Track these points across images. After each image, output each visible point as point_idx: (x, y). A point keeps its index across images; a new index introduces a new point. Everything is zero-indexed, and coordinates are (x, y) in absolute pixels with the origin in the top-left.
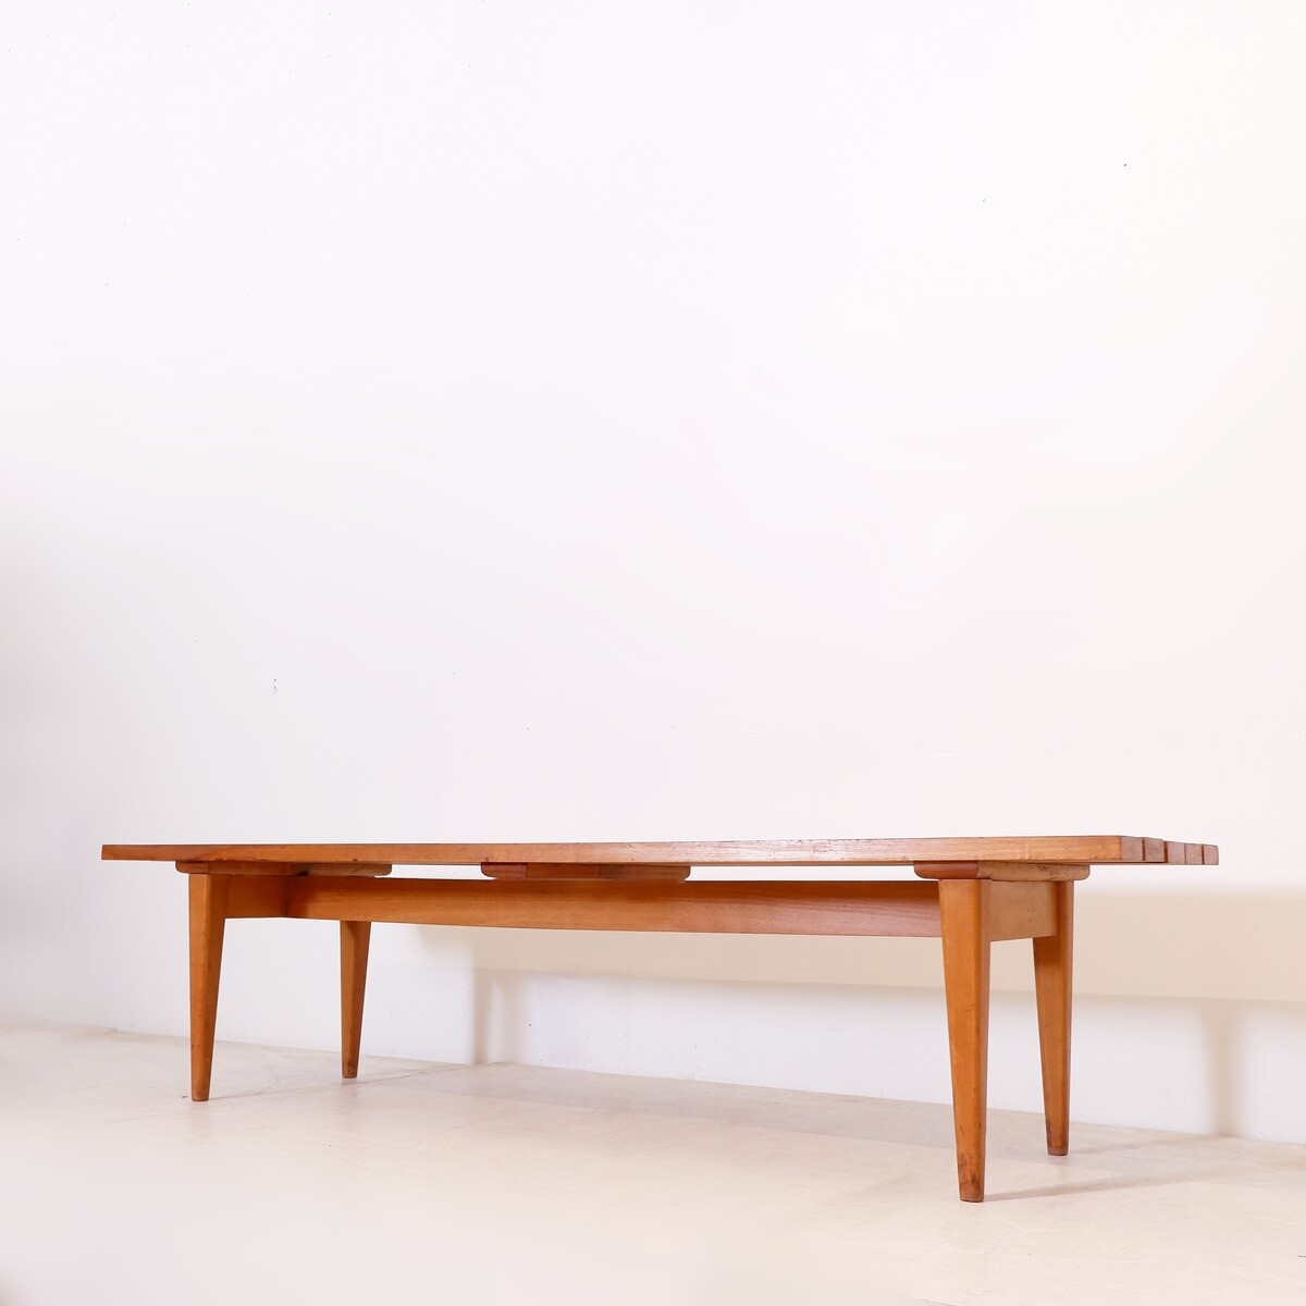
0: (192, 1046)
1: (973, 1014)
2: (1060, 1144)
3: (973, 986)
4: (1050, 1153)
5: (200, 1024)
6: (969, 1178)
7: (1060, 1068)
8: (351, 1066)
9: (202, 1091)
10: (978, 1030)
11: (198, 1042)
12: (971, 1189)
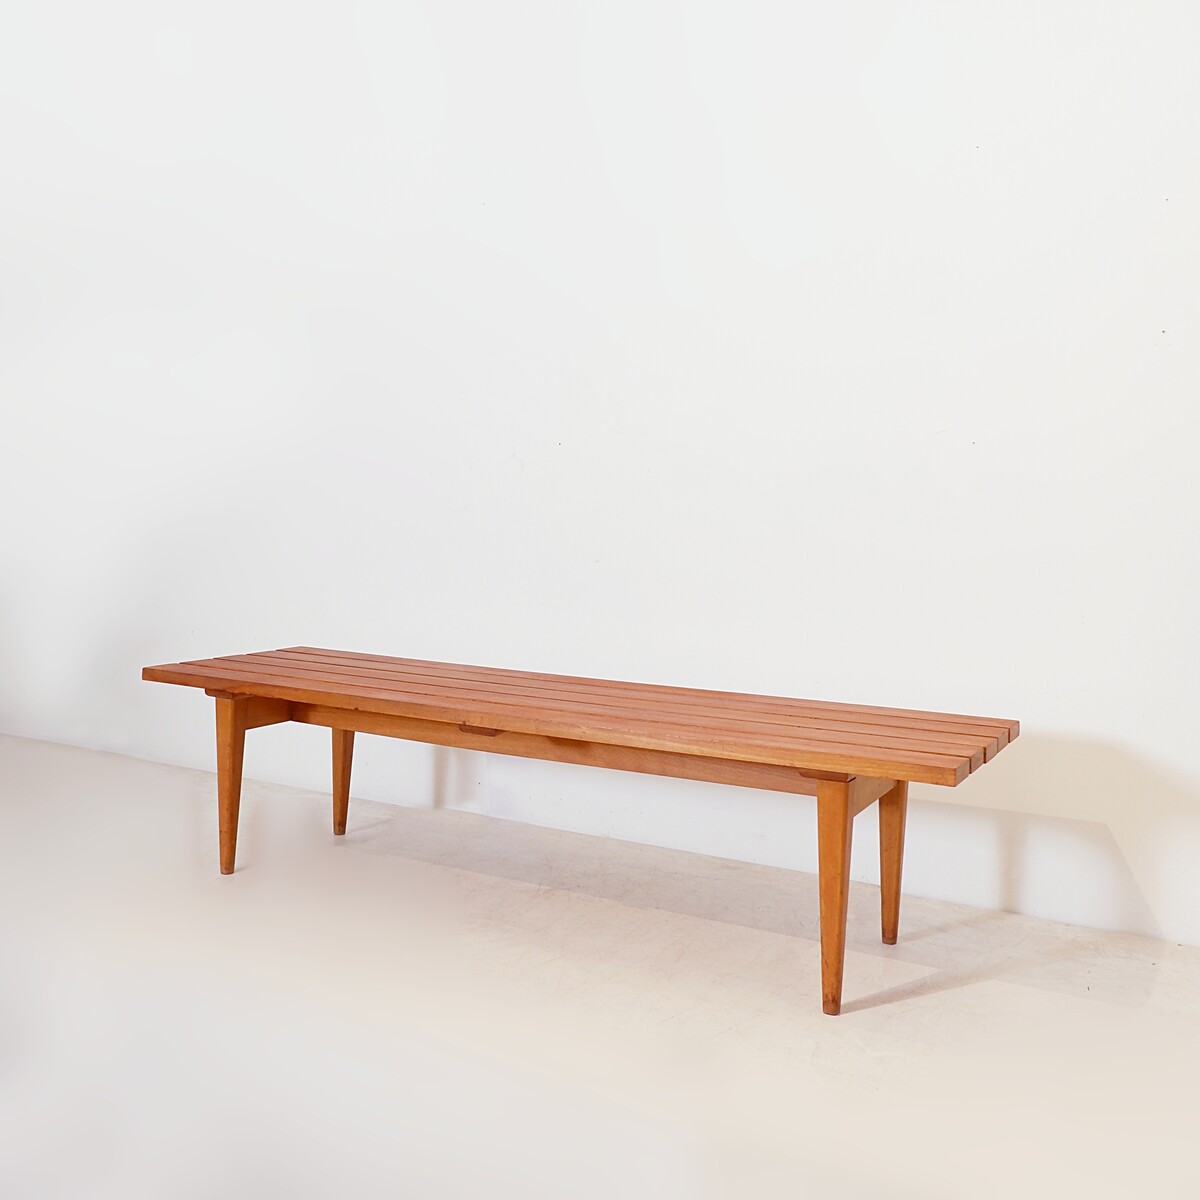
0: (221, 832)
1: (839, 880)
2: (891, 936)
3: (840, 862)
4: (884, 942)
5: (226, 815)
6: (830, 998)
7: (895, 880)
8: (340, 826)
9: (228, 866)
10: (842, 893)
11: (225, 829)
12: (832, 1007)
